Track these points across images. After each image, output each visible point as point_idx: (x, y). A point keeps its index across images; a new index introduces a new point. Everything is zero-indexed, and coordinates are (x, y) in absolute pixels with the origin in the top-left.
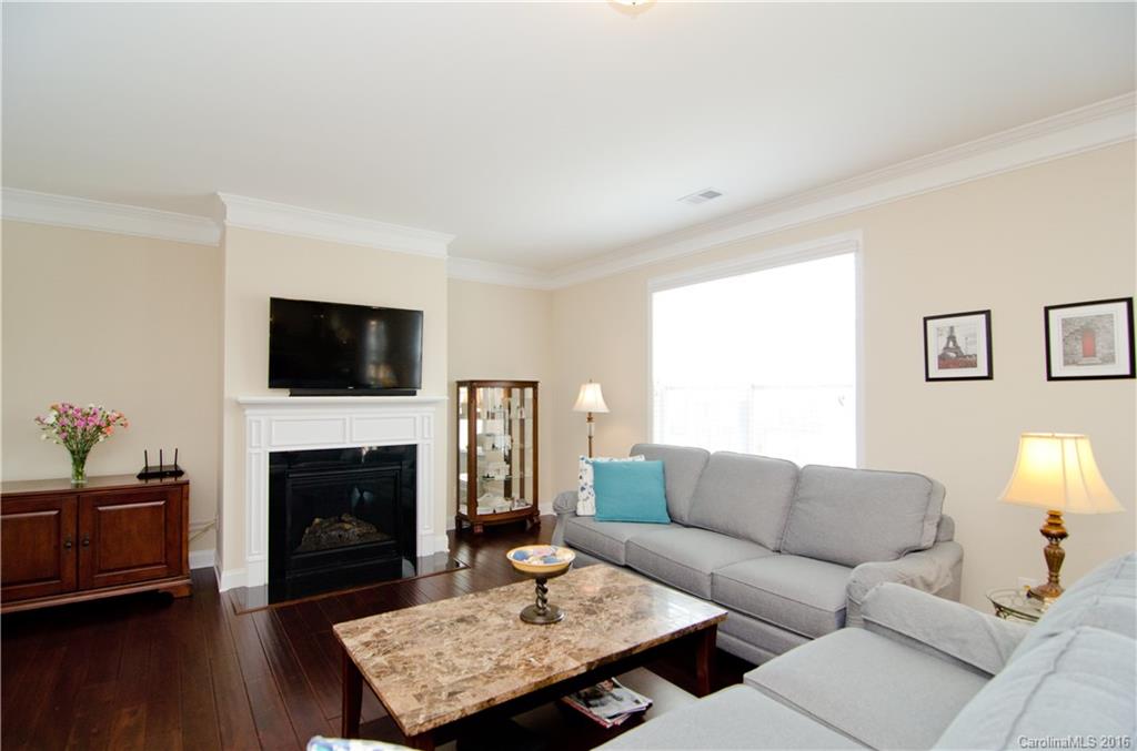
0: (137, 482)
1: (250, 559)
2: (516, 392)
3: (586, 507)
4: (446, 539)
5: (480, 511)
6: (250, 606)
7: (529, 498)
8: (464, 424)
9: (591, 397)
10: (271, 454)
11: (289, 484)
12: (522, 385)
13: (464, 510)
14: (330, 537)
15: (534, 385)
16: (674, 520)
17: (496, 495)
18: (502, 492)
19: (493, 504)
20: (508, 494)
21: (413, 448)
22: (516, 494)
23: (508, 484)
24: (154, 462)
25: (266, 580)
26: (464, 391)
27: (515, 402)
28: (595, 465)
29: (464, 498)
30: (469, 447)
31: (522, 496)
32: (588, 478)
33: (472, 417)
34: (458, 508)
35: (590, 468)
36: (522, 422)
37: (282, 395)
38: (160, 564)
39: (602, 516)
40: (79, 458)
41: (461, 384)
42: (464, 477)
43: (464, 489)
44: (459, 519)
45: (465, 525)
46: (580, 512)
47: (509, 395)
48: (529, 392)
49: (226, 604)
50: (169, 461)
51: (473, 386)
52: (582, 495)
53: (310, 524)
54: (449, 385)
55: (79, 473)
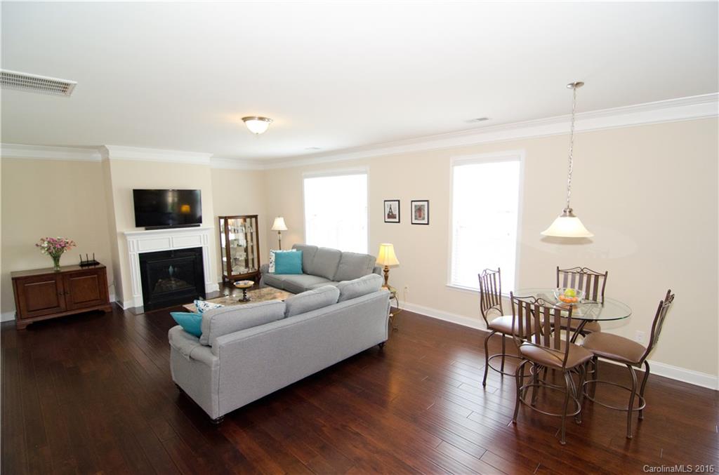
0: (80, 268)
1: (135, 296)
2: (248, 220)
3: (272, 270)
4: (218, 285)
5: (233, 273)
6: (137, 313)
7: (256, 267)
8: (223, 236)
9: (279, 224)
10: (140, 254)
11: (148, 265)
12: (251, 217)
13: (226, 274)
14: (167, 287)
15: (256, 217)
16: (304, 272)
17: (240, 266)
18: (244, 264)
19: (240, 269)
20: (247, 266)
21: (200, 249)
22: (250, 265)
23: (247, 261)
24: (84, 259)
25: (142, 304)
26: (222, 221)
27: (248, 224)
28: (276, 253)
29: (225, 268)
30: (226, 246)
31: (253, 266)
32: (273, 258)
33: (227, 232)
34: (223, 272)
35: (274, 254)
36: (252, 233)
37: (142, 230)
38: (97, 300)
39: (277, 272)
40: (56, 259)
41: (220, 218)
42: (225, 259)
43: (225, 264)
44: (224, 277)
45: (227, 280)
46: (270, 271)
47: (245, 221)
48: (254, 220)
49: (127, 314)
50: (91, 258)
51: (226, 219)
52: (271, 265)
53: (157, 282)
54: (215, 218)
55: (57, 265)
